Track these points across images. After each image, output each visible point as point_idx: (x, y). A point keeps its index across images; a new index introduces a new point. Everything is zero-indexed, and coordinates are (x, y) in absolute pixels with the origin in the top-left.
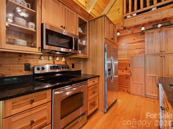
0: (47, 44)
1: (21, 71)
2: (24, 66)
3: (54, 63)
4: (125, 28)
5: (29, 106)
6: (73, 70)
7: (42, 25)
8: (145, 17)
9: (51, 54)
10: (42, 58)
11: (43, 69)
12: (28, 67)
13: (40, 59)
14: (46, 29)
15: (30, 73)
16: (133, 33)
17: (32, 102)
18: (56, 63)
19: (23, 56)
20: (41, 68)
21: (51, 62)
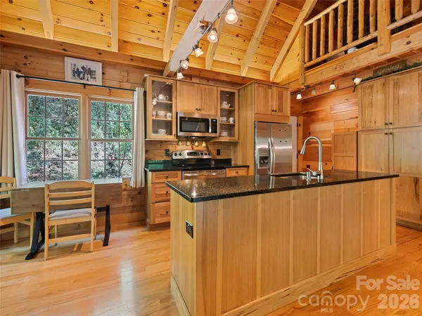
0: (181, 131)
1: (162, 157)
2: (164, 151)
3: (193, 149)
4: (308, 87)
5: (165, 180)
6: (218, 157)
7: (177, 113)
8: (335, 66)
9: (188, 139)
10: (180, 143)
11: (180, 154)
12: (168, 153)
13: (178, 144)
14: (180, 117)
15: (169, 159)
16: (340, 88)
17: (167, 177)
18: (195, 148)
19: (164, 142)
20: (178, 154)
21: (190, 147)
